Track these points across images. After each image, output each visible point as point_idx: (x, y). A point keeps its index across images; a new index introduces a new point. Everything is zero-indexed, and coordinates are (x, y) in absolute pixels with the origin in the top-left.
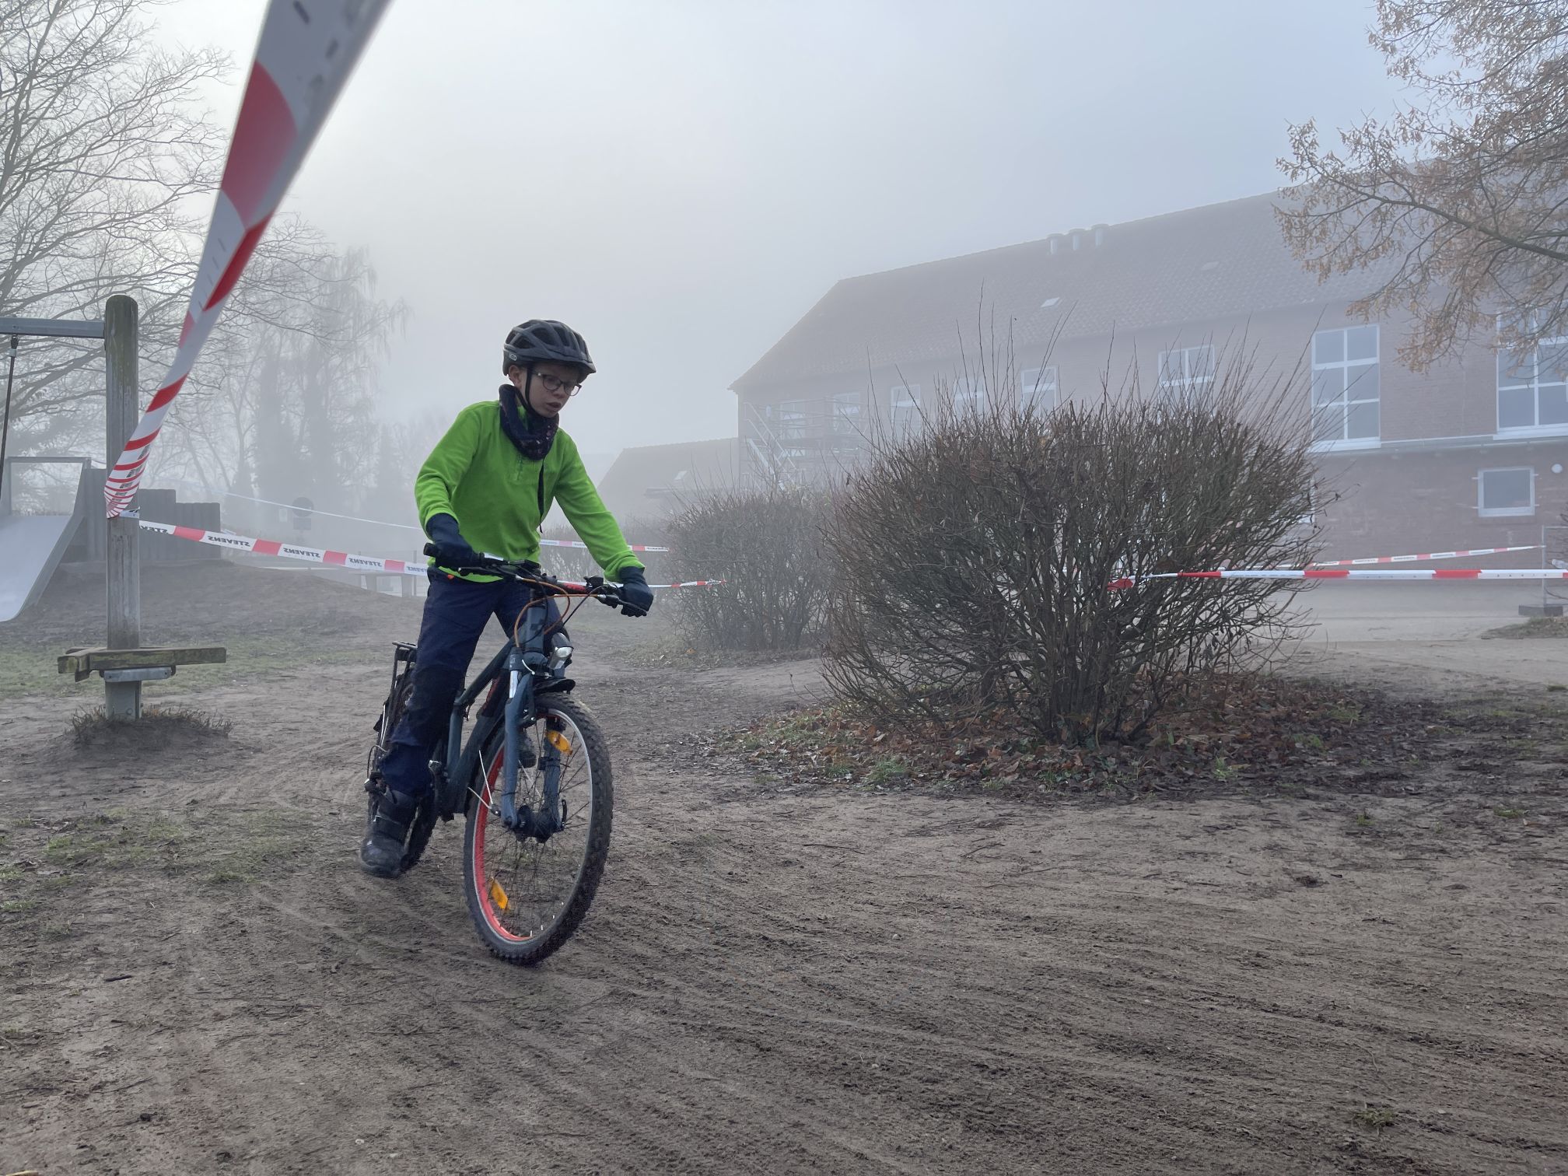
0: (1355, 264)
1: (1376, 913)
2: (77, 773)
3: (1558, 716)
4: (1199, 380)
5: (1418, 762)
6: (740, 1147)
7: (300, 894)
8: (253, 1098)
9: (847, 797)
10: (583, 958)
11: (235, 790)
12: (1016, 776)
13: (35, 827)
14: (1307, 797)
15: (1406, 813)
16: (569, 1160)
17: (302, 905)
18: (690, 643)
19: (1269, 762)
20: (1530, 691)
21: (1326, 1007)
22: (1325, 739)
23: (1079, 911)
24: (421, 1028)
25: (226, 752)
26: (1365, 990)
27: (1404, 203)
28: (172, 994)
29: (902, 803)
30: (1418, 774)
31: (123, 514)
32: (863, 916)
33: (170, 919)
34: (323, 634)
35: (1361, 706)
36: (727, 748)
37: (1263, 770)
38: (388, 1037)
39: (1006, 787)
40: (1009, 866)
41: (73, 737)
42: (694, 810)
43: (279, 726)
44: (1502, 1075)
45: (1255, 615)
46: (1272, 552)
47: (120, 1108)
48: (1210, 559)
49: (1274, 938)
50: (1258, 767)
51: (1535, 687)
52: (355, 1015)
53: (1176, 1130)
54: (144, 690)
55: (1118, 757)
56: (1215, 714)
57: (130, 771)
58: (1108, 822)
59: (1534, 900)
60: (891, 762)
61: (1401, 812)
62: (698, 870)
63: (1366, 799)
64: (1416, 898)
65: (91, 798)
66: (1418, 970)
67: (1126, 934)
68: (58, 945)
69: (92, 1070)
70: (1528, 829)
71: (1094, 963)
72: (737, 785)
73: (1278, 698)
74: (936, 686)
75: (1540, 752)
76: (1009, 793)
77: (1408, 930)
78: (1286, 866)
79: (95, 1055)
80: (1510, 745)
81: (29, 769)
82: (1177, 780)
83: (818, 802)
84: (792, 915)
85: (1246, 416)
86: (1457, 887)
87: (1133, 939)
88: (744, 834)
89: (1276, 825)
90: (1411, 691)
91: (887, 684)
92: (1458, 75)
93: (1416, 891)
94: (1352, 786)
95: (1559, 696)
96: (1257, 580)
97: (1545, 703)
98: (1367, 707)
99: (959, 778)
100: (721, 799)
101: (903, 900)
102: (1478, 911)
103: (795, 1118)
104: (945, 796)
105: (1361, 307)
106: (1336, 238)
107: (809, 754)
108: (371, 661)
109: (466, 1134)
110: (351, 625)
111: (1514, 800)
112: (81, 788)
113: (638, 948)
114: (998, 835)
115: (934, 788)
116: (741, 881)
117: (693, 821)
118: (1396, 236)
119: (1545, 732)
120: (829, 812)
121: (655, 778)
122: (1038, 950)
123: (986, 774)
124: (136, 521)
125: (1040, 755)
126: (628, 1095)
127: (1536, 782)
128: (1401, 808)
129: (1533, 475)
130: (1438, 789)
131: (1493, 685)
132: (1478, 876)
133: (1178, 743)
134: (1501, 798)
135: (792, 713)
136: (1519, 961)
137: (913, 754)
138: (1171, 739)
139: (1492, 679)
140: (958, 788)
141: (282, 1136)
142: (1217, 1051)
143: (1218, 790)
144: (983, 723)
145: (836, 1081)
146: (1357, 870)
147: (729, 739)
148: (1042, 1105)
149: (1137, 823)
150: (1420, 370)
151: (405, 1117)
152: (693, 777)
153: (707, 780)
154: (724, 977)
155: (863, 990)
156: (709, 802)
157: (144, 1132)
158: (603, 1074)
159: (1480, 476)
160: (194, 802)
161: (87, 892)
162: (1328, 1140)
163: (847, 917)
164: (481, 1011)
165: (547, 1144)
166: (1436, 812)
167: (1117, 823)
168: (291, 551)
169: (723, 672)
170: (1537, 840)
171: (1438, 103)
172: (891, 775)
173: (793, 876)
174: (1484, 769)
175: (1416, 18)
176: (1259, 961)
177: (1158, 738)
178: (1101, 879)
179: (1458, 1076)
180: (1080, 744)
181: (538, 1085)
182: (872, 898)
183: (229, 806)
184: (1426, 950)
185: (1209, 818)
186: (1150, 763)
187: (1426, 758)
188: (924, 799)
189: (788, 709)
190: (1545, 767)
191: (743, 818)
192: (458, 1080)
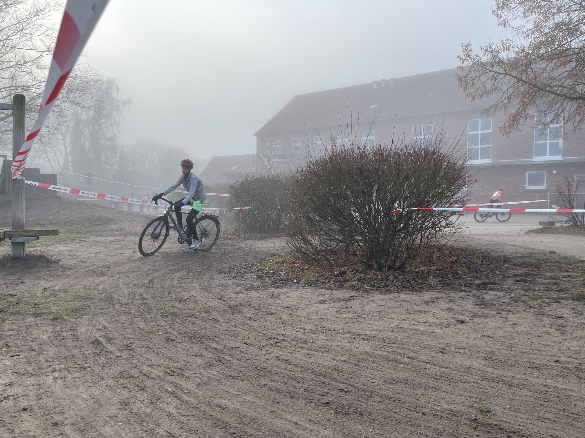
0: (484, 96)
1: (485, 334)
3: (552, 262)
4: (427, 137)
5: (502, 278)
6: (251, 421)
7: (86, 324)
8: (66, 402)
9: (295, 289)
10: (194, 349)
11: (61, 284)
12: (357, 282)
14: (462, 291)
15: (497, 297)
16: (187, 425)
17: (87, 328)
18: (237, 231)
19: (449, 278)
20: (543, 253)
21: (467, 368)
22: (469, 270)
23: (378, 332)
24: (131, 376)
25: (58, 269)
26: (481, 362)
27: (503, 74)
28: (36, 362)
29: (315, 291)
30: (501, 282)
31: (19, 178)
32: (299, 333)
33: (35, 333)
34: (97, 225)
35: (482, 257)
36: (250, 270)
37: (446, 281)
38: (119, 379)
39: (353, 286)
40: (353, 315)
42: (237, 293)
43: (79, 260)
44: (529, 393)
45: (445, 224)
46: (451, 201)
47: (15, 405)
48: (429, 203)
49: (448, 343)
50: (445, 280)
51: (544, 252)
52: (106, 370)
53: (412, 413)
54: (26, 245)
55: (394, 275)
56: (430, 260)
57: (22, 277)
58: (390, 299)
59: (542, 330)
61: (495, 296)
62: (238, 316)
63: (482, 292)
64: (500, 328)
65: (5, 286)
66: (500, 355)
67: (395, 341)
69: (4, 391)
70: (540, 303)
71: (384, 352)
72: (254, 284)
73: (452, 254)
74: (328, 248)
75: (545, 275)
76: (354, 288)
77: (497, 340)
78: (453, 316)
79: (6, 385)
80: (535, 272)
82: (415, 284)
83: (283, 291)
84: (273, 333)
85: (444, 151)
86: (515, 324)
87: (398, 343)
88: (256, 303)
89: (451, 301)
90: (499, 252)
91: (310, 247)
92: (524, 26)
93: (501, 325)
94: (478, 286)
95: (553, 255)
96: (446, 211)
97: (548, 257)
98: (484, 258)
99: (336, 282)
100: (247, 289)
101: (314, 328)
102: (522, 333)
103: (272, 409)
104: (330, 289)
105: (486, 111)
106: (478, 86)
107: (281, 273)
108: (115, 236)
109: (148, 416)
110: (108, 221)
111: (536, 293)
113: (215, 345)
114: (349, 304)
115: (327, 286)
116: (254, 320)
117: (236, 297)
118: (499, 86)
120: (288, 294)
121: (223, 281)
122: (364, 347)
123: (346, 281)
124: (23, 181)
125: (365, 274)
126: (210, 401)
127: (544, 286)
128: (495, 295)
129: (546, 174)
130: (508, 288)
131: (529, 251)
132: (522, 320)
133: (417, 270)
134: (531, 292)
135: (275, 257)
136: (536, 352)
137: (319, 273)
138: (413, 269)
139: (529, 248)
140: (335, 286)
141: (77, 416)
142: (427, 384)
143: (430, 288)
144: (345, 261)
145: (288, 396)
146: (479, 317)
147: (251, 267)
148: (363, 404)
150: (506, 135)
151: (125, 409)
152: (237, 281)
153: (242, 282)
154: (247, 356)
155: (299, 361)
156: (243, 291)
157: (24, 415)
158: (200, 393)
159: (527, 174)
160: (45, 288)
162: (466, 417)
163: (293, 334)
164: (155, 369)
165: (179, 419)
166: (507, 296)
167: (393, 299)
168: (85, 193)
169: (250, 241)
170: (544, 307)
171: (517, 37)
172: (311, 281)
173: (273, 318)
174: (525, 281)
175: (509, 5)
176: (443, 351)
177: (409, 269)
178: (387, 320)
179: (513, 394)
180: (380, 270)
181: (176, 397)
182: (303, 327)
183: (59, 290)
184: (503, 347)
185: (426, 298)
186: (406, 278)
187: (505, 277)
188: (323, 290)
189: (273, 256)
190: (547, 281)
191: (255, 297)
192: (145, 395)
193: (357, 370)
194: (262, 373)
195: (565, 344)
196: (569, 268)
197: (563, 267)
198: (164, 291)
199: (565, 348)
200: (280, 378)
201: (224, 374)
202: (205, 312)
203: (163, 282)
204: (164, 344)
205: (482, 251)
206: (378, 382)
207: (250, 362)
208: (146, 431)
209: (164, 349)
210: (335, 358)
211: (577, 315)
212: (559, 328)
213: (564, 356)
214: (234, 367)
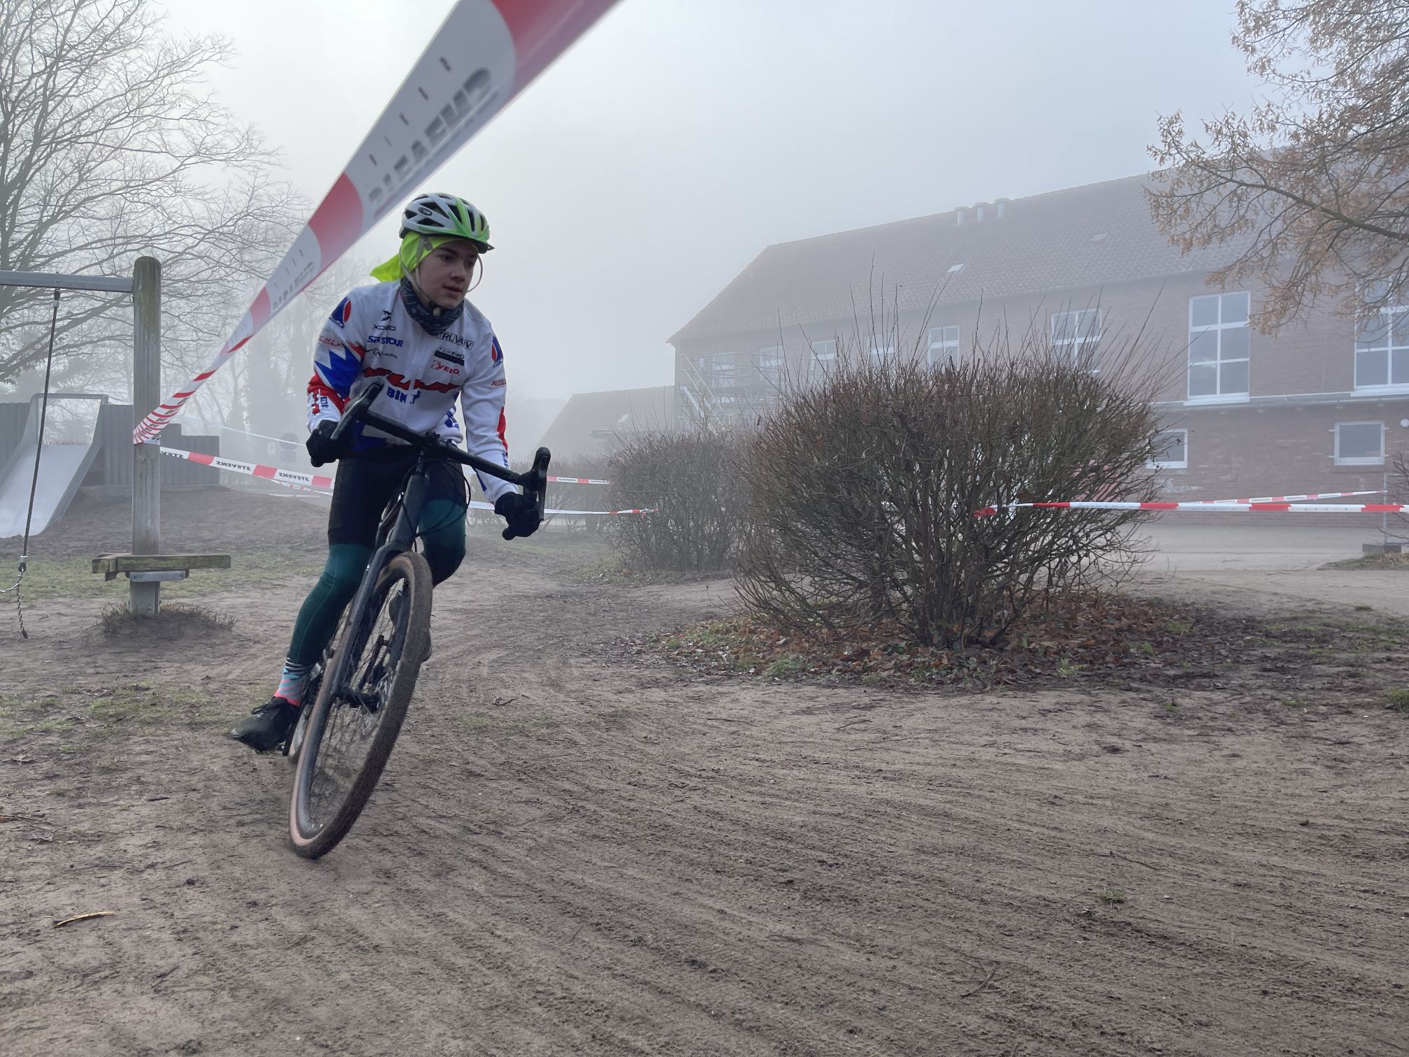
0: (1213, 240)
1: (1161, 772)
2: (106, 657)
3: (1359, 631)
4: (1059, 343)
5: (1230, 665)
6: (632, 906)
9: (749, 686)
10: (523, 791)
11: (240, 670)
12: (892, 671)
13: (79, 693)
14: (1130, 689)
15: (1209, 703)
16: (507, 910)
18: (626, 564)
19: (1106, 663)
20: (1340, 611)
21: (1099, 831)
22: (1157, 646)
23: (922, 767)
24: (396, 832)
25: (231, 642)
26: (1135, 822)
27: (1258, 186)
28: (201, 810)
29: (794, 690)
30: (1228, 674)
31: (148, 441)
33: (195, 759)
34: (307, 551)
35: (1194, 620)
36: (651, 648)
37: (1099, 669)
38: (371, 838)
39: (882, 679)
40: (873, 736)
41: (103, 628)
42: (620, 693)
43: (273, 624)
45: (1105, 543)
47: (169, 878)
49: (1072, 787)
50: (1095, 667)
51: (1345, 607)
53: (959, 901)
54: (163, 590)
55: (979, 657)
56: (1066, 624)
57: (154, 656)
58: (961, 706)
59: (1293, 767)
60: (789, 659)
61: (1205, 701)
62: (619, 734)
63: (1178, 692)
64: (1199, 762)
65: (121, 675)
66: (1181, 810)
67: (955, 782)
68: (108, 776)
69: (144, 856)
70: (1306, 716)
72: (658, 676)
73: (1123, 614)
74: (834, 599)
75: (1334, 659)
76: (884, 685)
77: (1183, 784)
78: (1098, 739)
79: (145, 846)
80: (1311, 652)
81: (68, 652)
82: (1026, 676)
83: (724, 689)
84: (692, 767)
85: (1099, 373)
86: (1234, 756)
87: (960, 785)
88: (660, 711)
89: (1100, 710)
90: (1239, 610)
91: (790, 597)
92: (1309, 73)
93: (1201, 757)
94: (1171, 682)
95: (1364, 615)
97: (1350, 620)
98: (1198, 621)
99: (846, 672)
100: (643, 685)
101: (783, 758)
103: (676, 890)
104: (831, 685)
106: (1197, 216)
107: (721, 653)
111: (1303, 694)
112: (112, 668)
113: (567, 786)
114: (868, 715)
115: (822, 680)
116: (653, 743)
117: (618, 700)
118: (1250, 215)
119: (1344, 644)
120: (733, 696)
121: (591, 669)
122: (883, 790)
123: (867, 670)
124: (157, 447)
125: (914, 655)
127: (1325, 681)
128: (1206, 698)
129: (1383, 428)
130: (1241, 686)
131: (1310, 606)
132: (1253, 749)
133: (1033, 645)
134: (1291, 693)
135: (710, 621)
138: (1025, 644)
139: (1311, 600)
140: (842, 681)
141: (295, 893)
142: (1005, 856)
143: (1060, 683)
144: (873, 630)
145: (710, 869)
146: (1155, 742)
147: (655, 641)
148: (863, 884)
149: (985, 706)
150: (1270, 333)
151: (385, 883)
152: (622, 670)
153: (635, 672)
154: (632, 805)
155: (741, 815)
156: (633, 688)
157: (190, 891)
158: (534, 863)
159: (1337, 429)
160: (207, 678)
161: (128, 739)
163: (736, 768)
164: (443, 823)
165: (491, 901)
166: (1234, 702)
167: (968, 707)
169: (655, 588)
170: (1311, 723)
171: (1291, 97)
172: (787, 669)
173: (696, 741)
174: (1283, 670)
176: (1055, 800)
177: (1014, 643)
178: (947, 746)
180: (948, 647)
181: (485, 868)
182: (757, 756)
183: (238, 681)
184: (1192, 797)
185: (1045, 704)
186: (1005, 663)
187: (1238, 662)
188: (813, 688)
189: (707, 619)
190: (1336, 670)
191: (659, 699)
192: (425, 863)
193: (860, 831)
194: (663, 833)
195: (1336, 794)
196: (1394, 642)
197: (1383, 641)
198: (460, 687)
199: (1333, 801)
200: (696, 842)
201: (583, 834)
202: (548, 726)
203: (457, 669)
204: (462, 783)
205: (1196, 606)
206: (901, 851)
207: (638, 815)
208: (428, 917)
209: (462, 791)
210: (819, 809)
211: (1383, 738)
212: (1334, 763)
213: (1325, 816)
214: (606, 823)
